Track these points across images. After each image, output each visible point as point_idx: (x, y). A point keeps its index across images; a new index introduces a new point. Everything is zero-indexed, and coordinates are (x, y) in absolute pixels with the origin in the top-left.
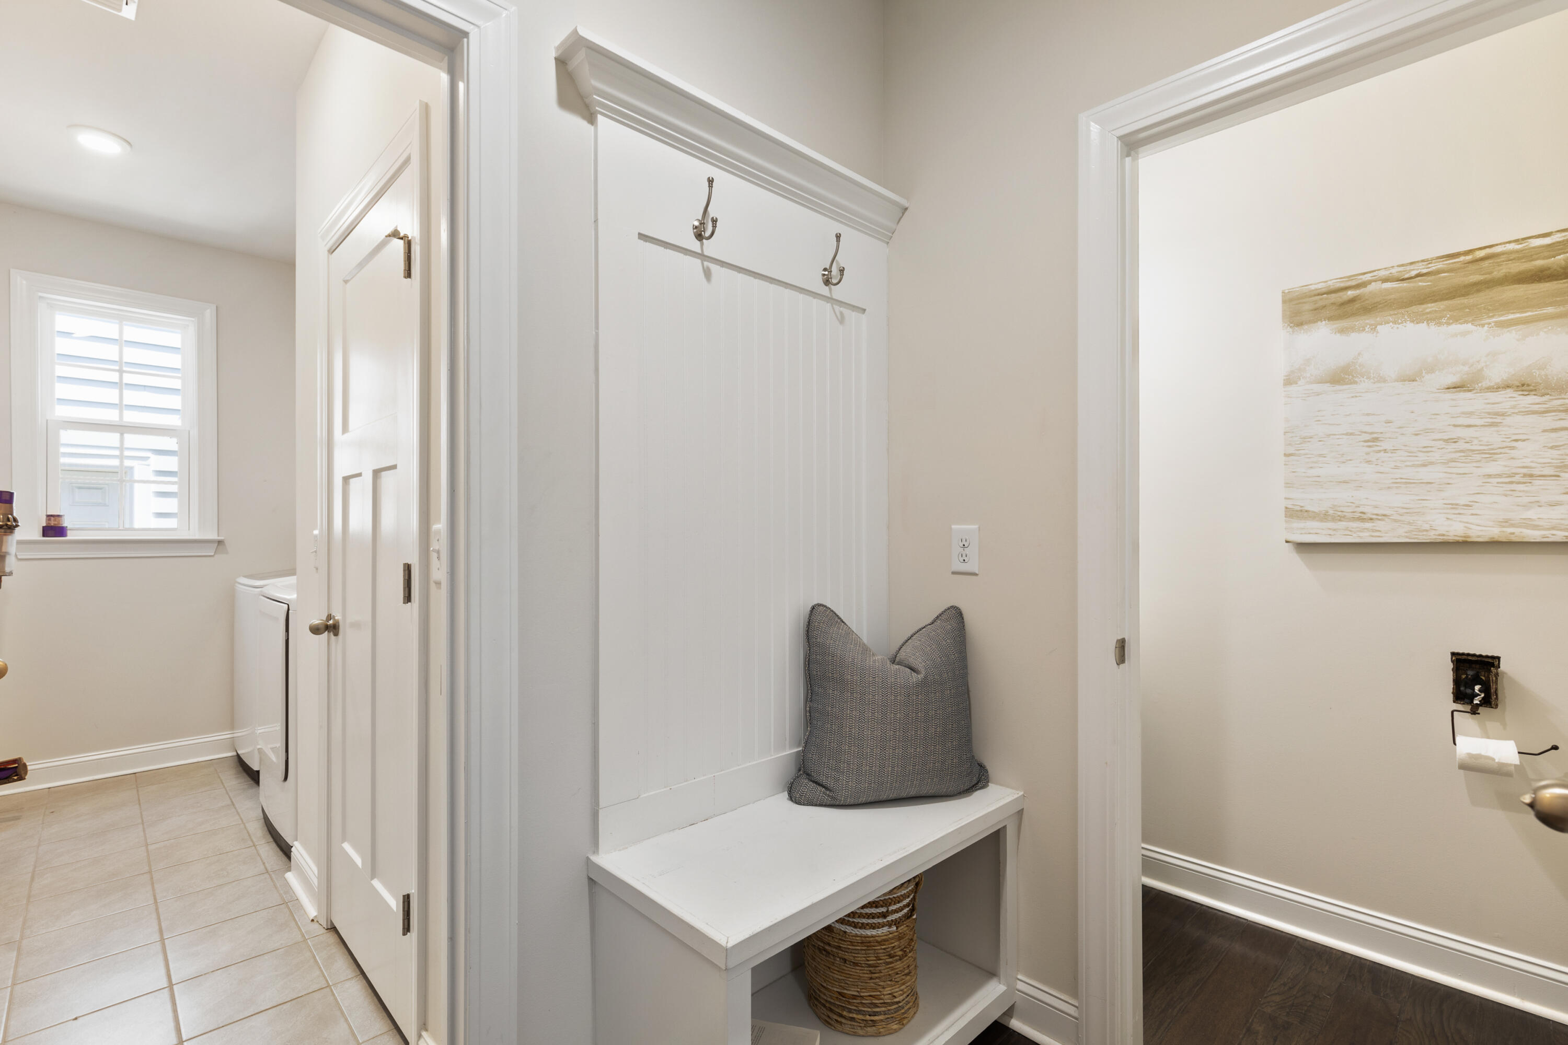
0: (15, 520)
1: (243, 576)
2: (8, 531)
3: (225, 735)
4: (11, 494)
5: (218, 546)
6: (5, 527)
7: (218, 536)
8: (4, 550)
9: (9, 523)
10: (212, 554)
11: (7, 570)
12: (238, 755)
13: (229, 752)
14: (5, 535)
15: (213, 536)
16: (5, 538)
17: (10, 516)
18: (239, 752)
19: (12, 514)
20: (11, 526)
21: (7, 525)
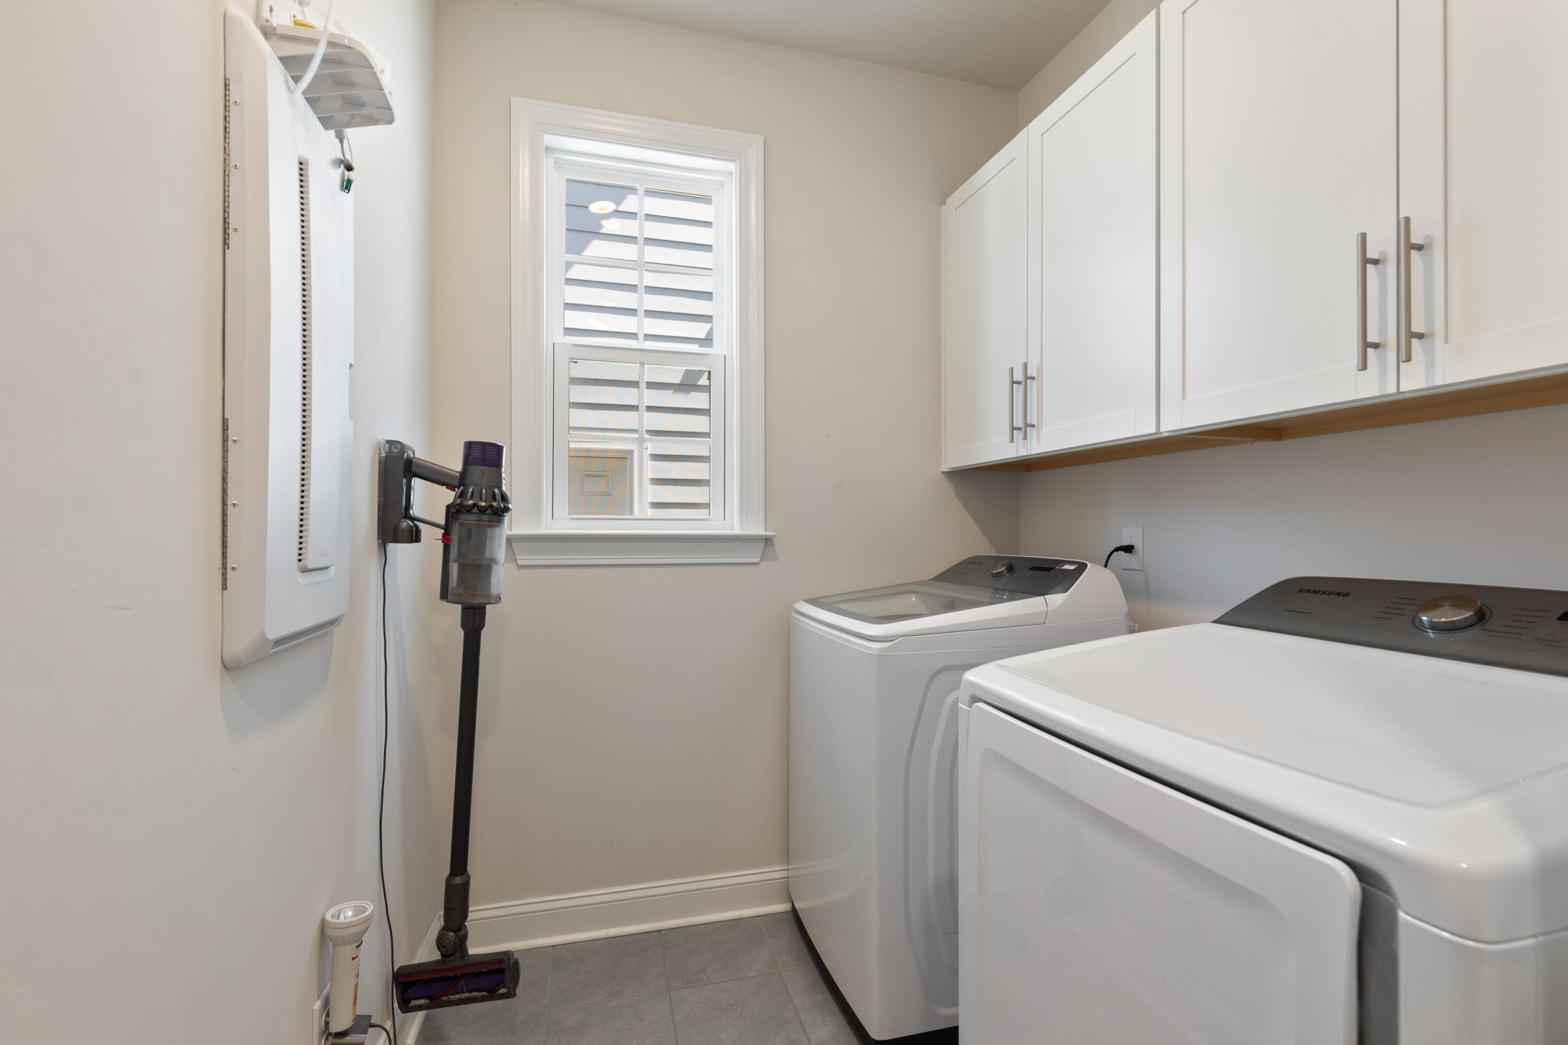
0: (504, 498)
1: (805, 601)
2: (495, 518)
3: (774, 872)
4: (499, 449)
5: (765, 545)
6: (489, 511)
7: (766, 530)
8: (487, 555)
9: (495, 504)
10: (757, 560)
11: (494, 591)
12: (794, 910)
13: (778, 903)
14: (490, 526)
15: (757, 529)
16: (489, 530)
17: (496, 491)
18: (796, 905)
19: (500, 488)
20: (498, 509)
21: (491, 506)
